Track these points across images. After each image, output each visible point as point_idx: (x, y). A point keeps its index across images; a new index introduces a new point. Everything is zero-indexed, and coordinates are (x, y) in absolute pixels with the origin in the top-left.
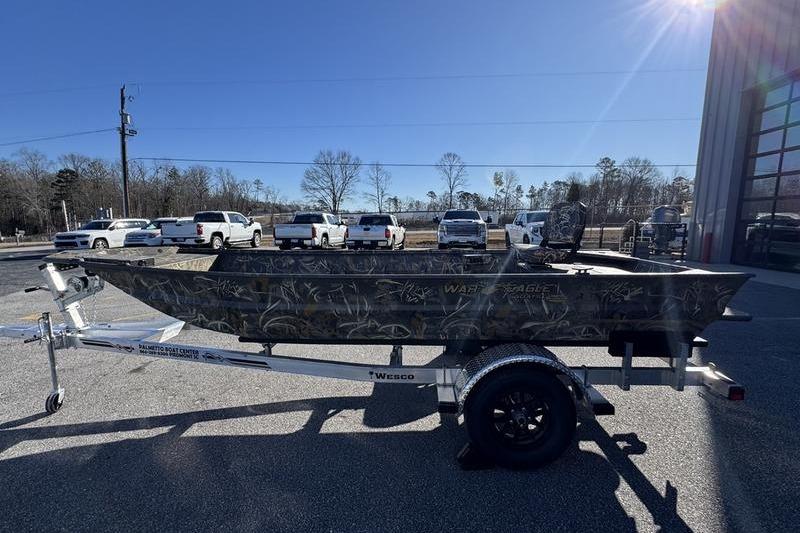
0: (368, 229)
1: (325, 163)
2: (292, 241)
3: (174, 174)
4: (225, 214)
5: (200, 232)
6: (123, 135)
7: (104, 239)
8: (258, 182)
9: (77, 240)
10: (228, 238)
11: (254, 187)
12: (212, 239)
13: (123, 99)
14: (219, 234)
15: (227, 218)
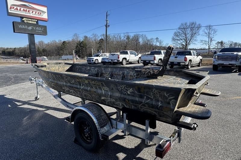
0: (177, 57)
1: (183, 28)
2: (147, 61)
3: (128, 38)
4: (129, 52)
5: (119, 58)
6: (106, 27)
7: (97, 60)
8: (157, 38)
9: (91, 60)
10: (128, 60)
11: (155, 41)
12: (123, 60)
13: (107, 15)
14: (125, 59)
15: (129, 53)
